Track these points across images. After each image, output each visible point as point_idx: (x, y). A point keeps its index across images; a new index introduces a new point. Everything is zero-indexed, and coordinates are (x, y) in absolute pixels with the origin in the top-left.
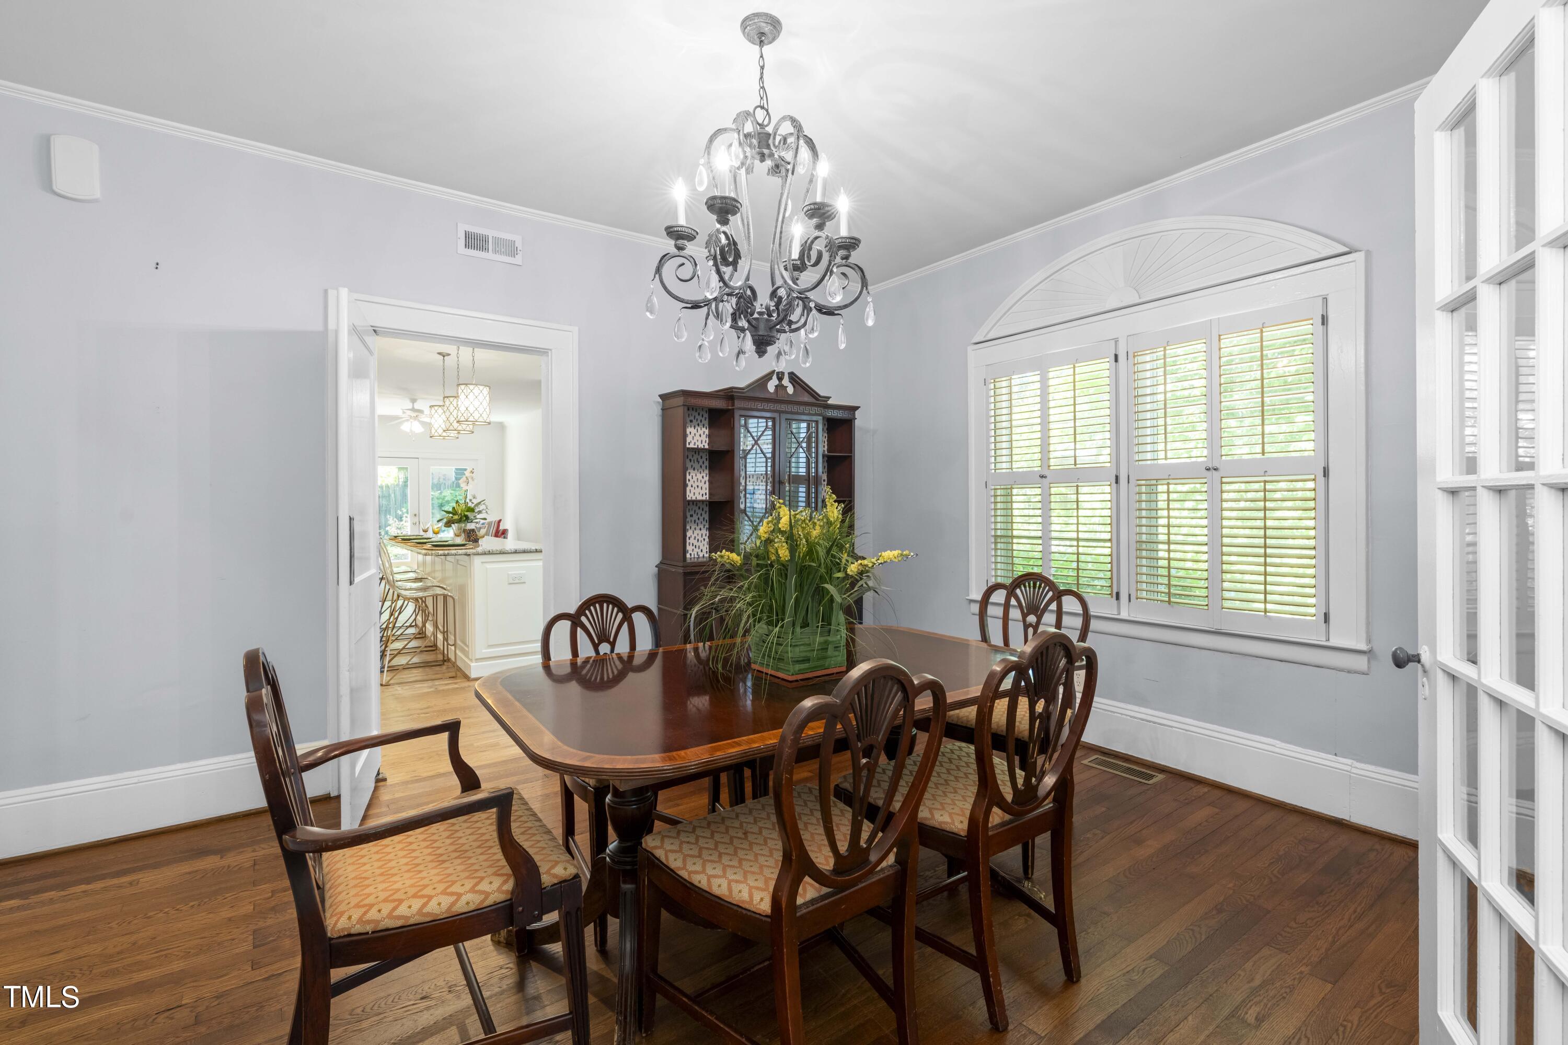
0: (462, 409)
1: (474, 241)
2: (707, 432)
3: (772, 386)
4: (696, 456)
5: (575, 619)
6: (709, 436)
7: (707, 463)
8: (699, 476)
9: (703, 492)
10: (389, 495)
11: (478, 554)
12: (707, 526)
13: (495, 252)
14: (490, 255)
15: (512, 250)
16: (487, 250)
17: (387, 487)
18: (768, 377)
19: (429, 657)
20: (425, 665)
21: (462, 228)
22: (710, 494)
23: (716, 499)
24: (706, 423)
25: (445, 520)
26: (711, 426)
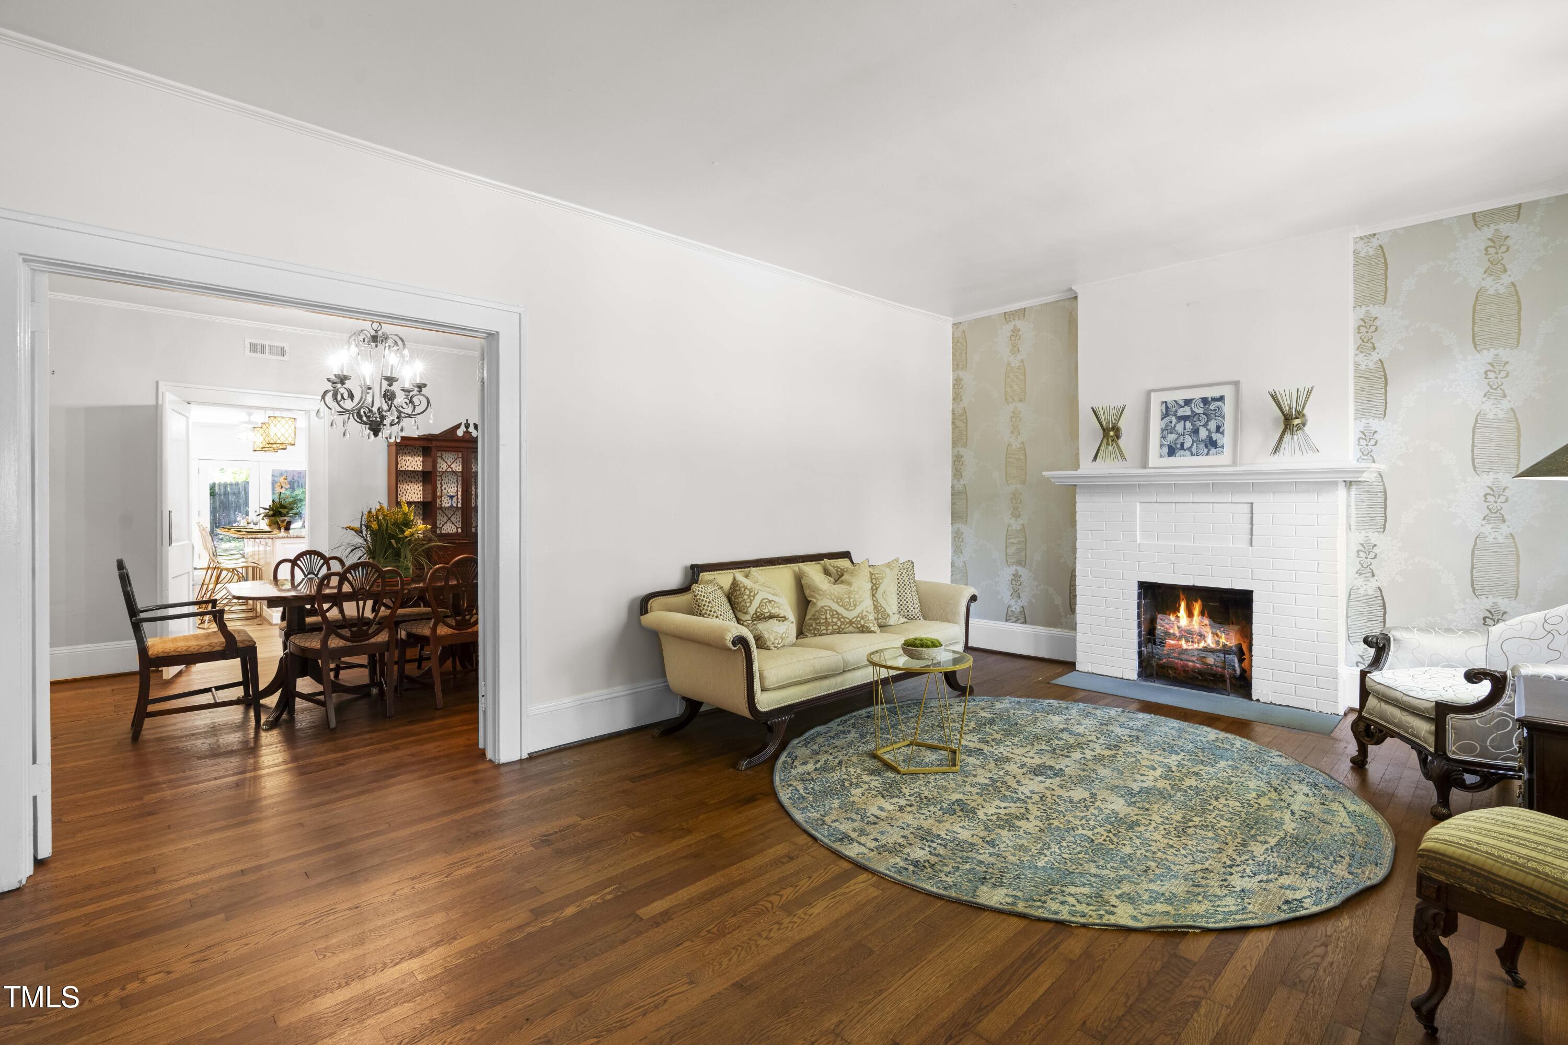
0: (272, 435)
1: (254, 348)
2: (421, 459)
3: (460, 432)
4: (412, 475)
5: (294, 563)
6: (423, 462)
7: (421, 479)
8: (416, 487)
9: (419, 496)
10: (239, 492)
11: (279, 538)
12: (422, 517)
13: (270, 353)
14: (267, 356)
15: (282, 352)
16: (264, 353)
17: (237, 484)
18: (459, 426)
19: (250, 614)
20: (246, 619)
21: (248, 341)
22: (424, 498)
23: (426, 500)
24: (421, 454)
25: (263, 515)
26: (424, 456)
